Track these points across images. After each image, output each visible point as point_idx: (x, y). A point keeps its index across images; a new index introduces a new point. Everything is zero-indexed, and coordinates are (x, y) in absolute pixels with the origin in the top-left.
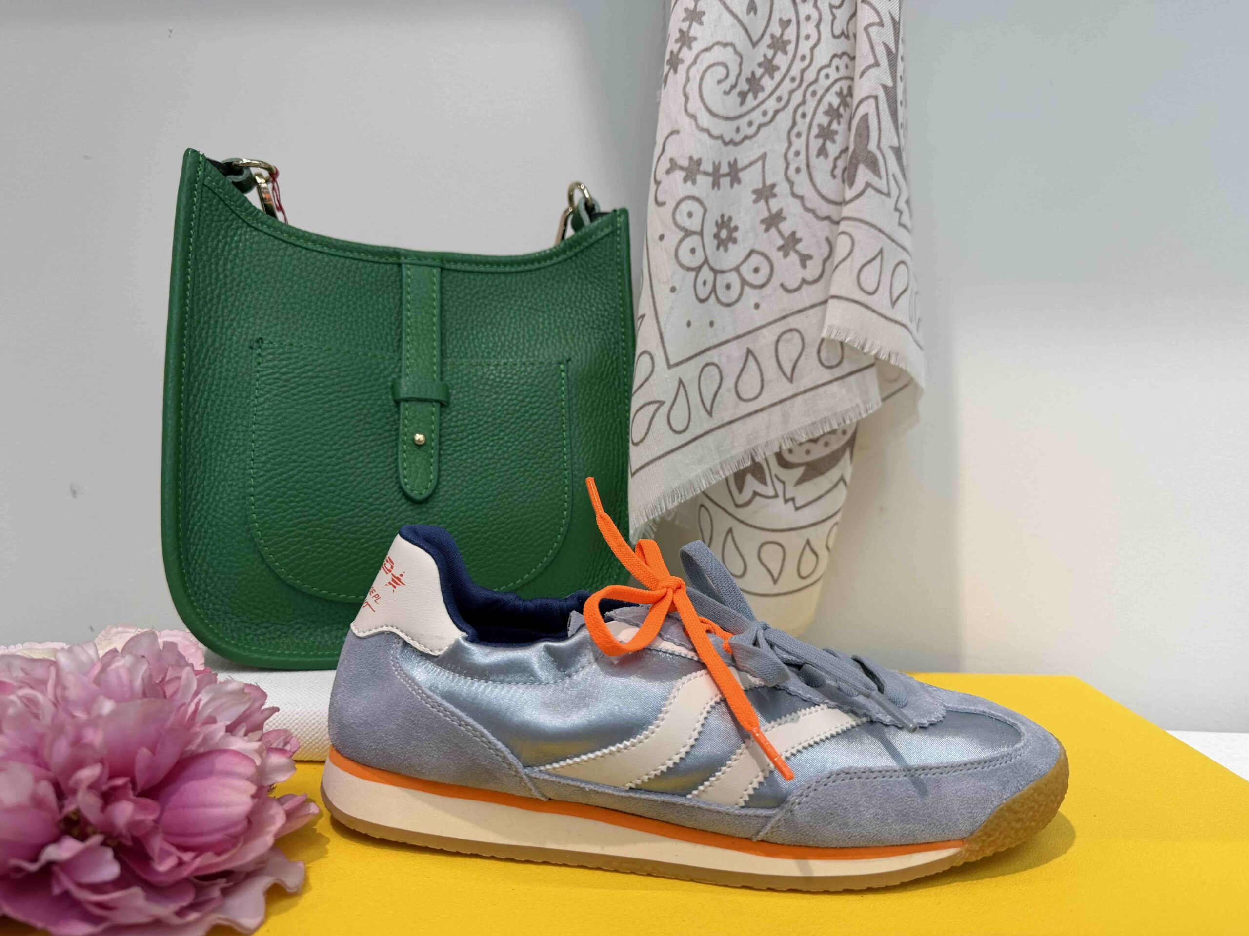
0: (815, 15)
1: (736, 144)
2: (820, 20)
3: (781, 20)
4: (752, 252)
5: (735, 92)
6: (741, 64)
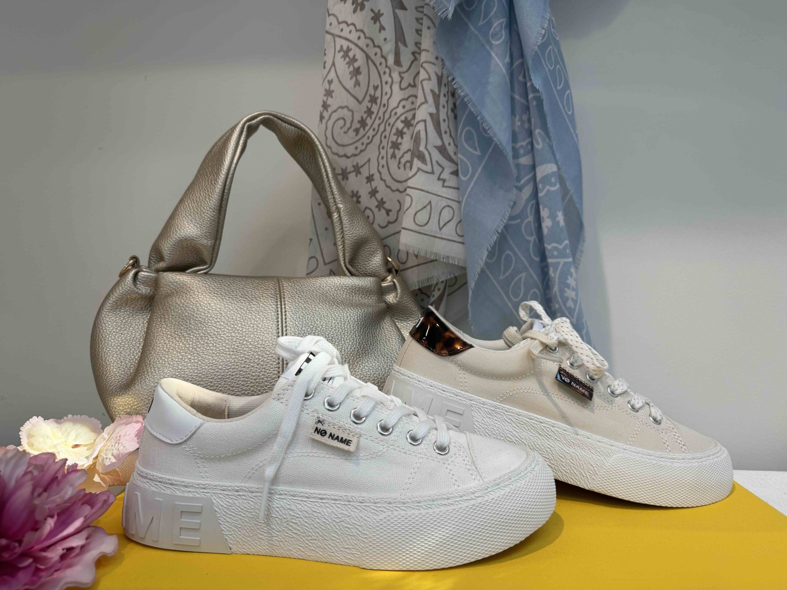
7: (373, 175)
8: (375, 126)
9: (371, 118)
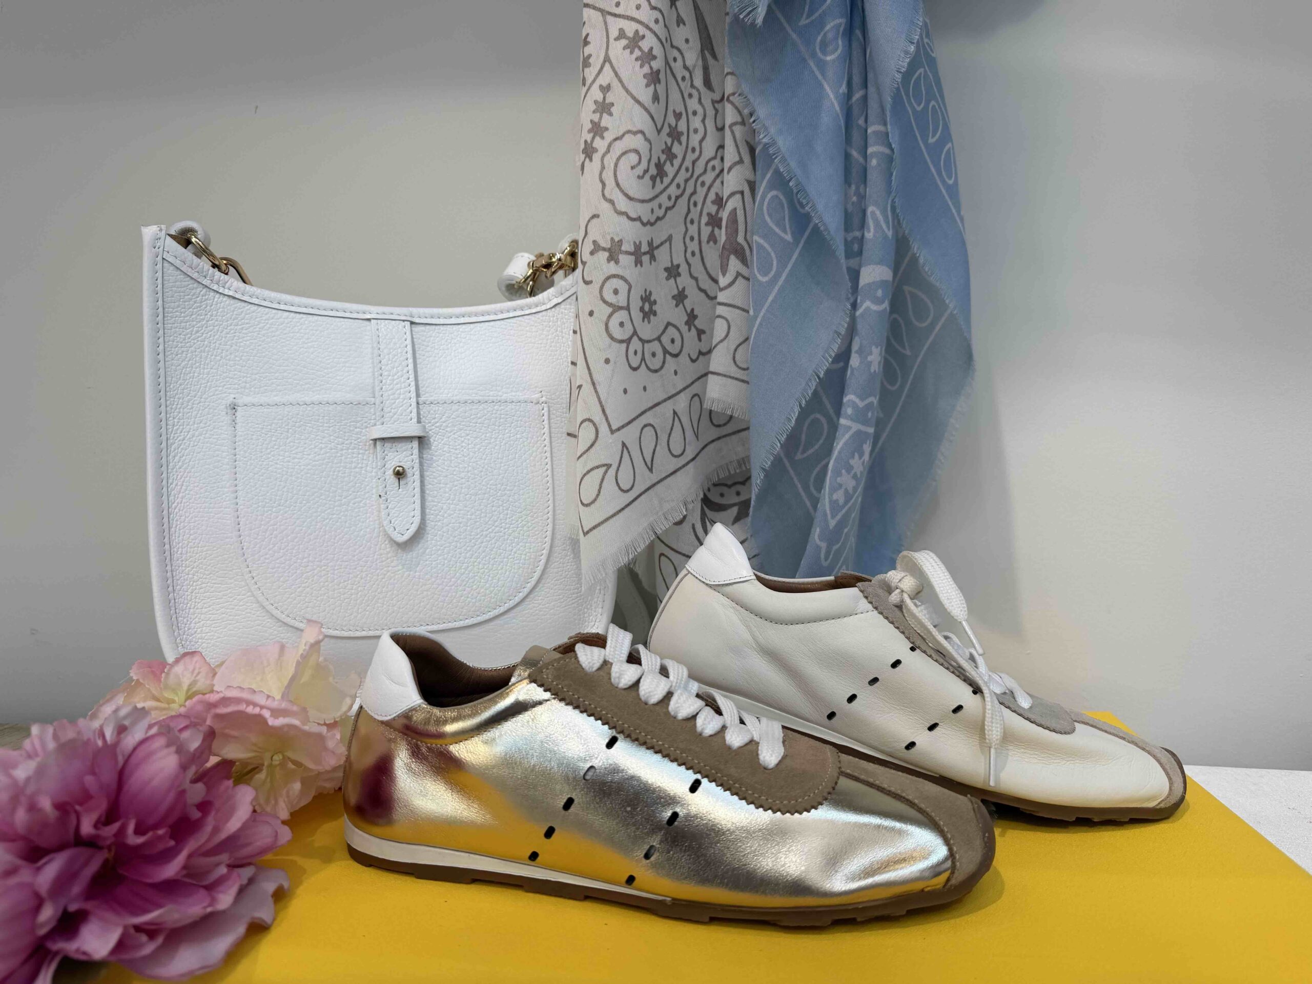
0: (700, 111)
1: (652, 224)
2: (705, 116)
3: (674, 111)
4: (669, 324)
5: (647, 177)
6: (651, 150)
7: (678, 266)
8: (680, 179)
9: (672, 165)
